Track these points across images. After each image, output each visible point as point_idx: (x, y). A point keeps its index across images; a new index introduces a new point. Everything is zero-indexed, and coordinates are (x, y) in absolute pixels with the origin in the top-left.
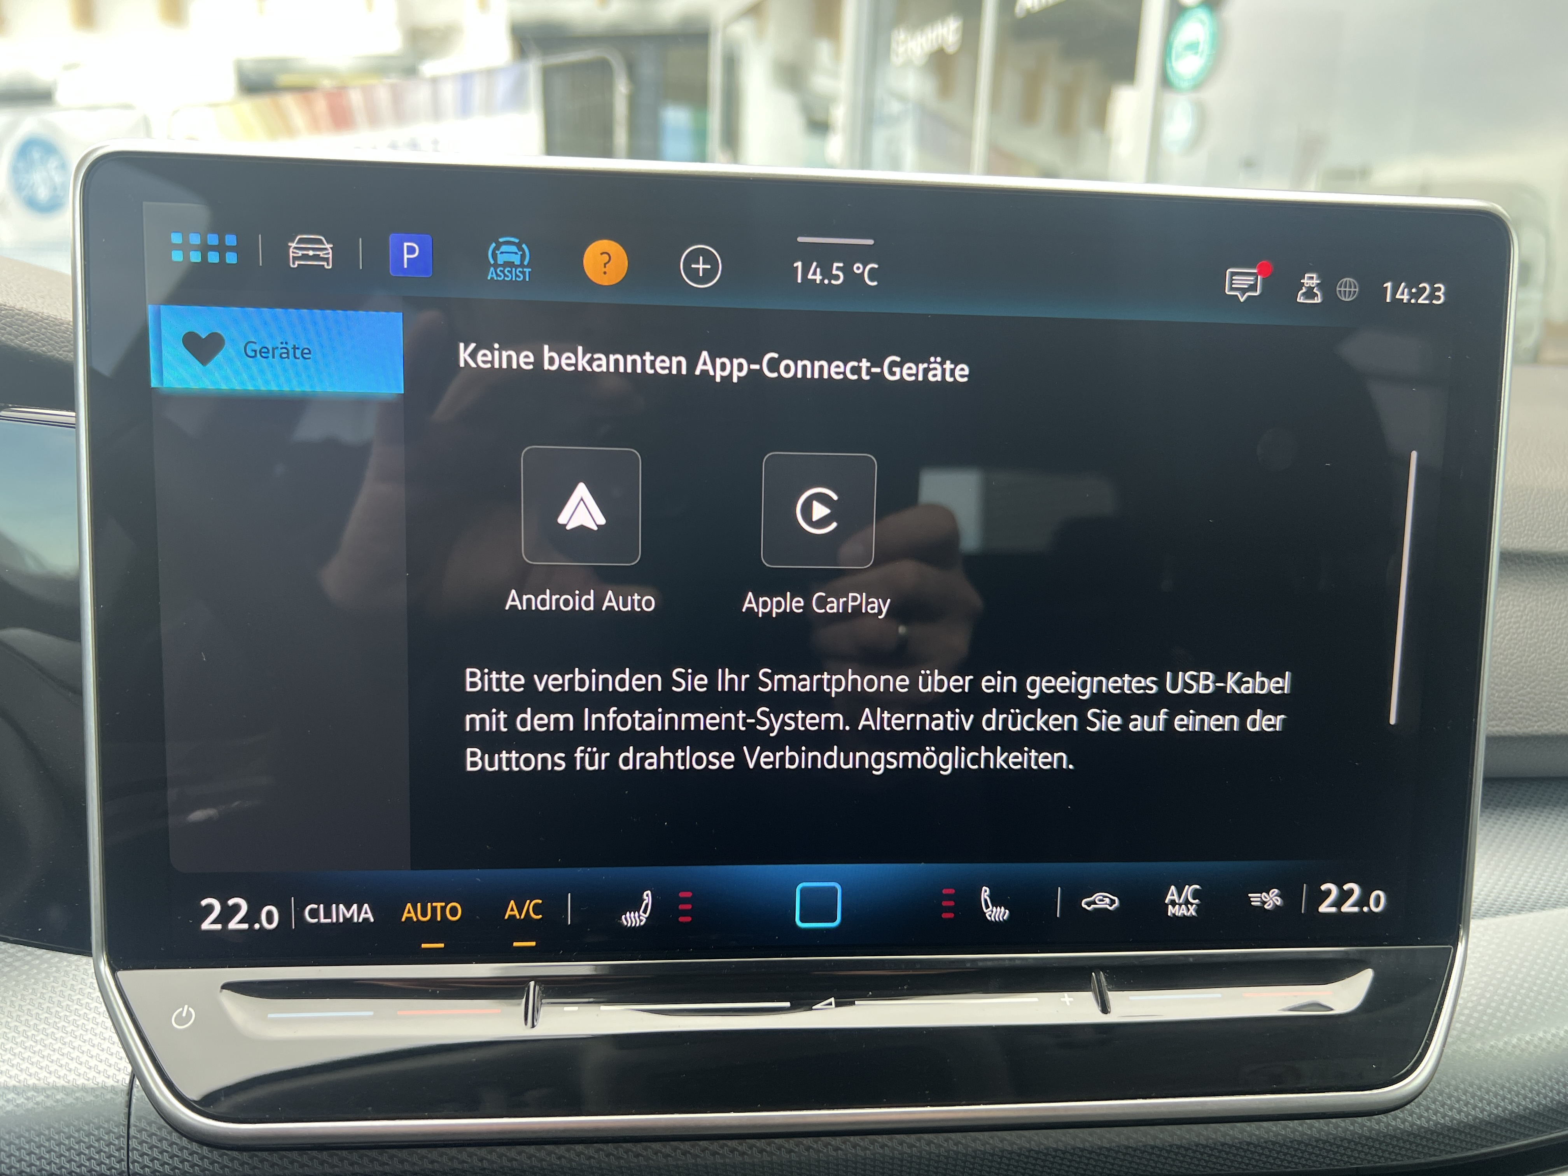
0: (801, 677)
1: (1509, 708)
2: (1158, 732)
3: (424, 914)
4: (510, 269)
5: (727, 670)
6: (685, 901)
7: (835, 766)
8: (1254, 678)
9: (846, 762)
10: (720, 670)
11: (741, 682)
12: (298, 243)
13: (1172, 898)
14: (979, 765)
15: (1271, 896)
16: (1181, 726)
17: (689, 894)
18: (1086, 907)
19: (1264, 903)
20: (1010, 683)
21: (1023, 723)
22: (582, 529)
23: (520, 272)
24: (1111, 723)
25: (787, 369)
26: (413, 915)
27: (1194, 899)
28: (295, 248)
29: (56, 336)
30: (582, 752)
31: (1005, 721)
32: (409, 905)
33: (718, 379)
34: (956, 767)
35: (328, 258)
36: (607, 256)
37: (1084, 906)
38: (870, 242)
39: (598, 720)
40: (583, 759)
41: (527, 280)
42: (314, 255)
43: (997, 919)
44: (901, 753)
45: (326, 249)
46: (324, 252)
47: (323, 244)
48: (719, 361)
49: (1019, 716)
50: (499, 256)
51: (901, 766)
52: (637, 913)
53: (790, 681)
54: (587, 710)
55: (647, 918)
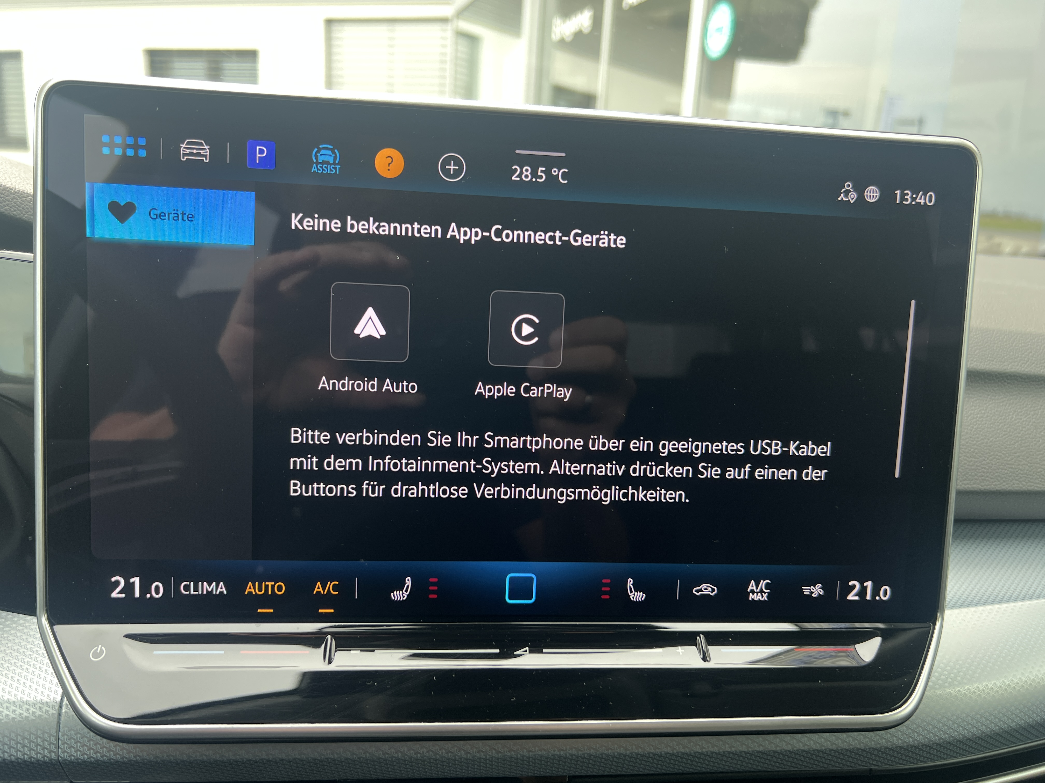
0: (512, 438)
1: (975, 473)
2: (744, 479)
3: (260, 590)
4: (326, 166)
5: (464, 433)
6: (433, 584)
7: (533, 497)
8: (808, 445)
9: (541, 495)
10: (459, 433)
11: (473, 441)
12: (186, 145)
13: (752, 588)
14: (628, 498)
15: (817, 589)
16: (760, 476)
17: (435, 580)
18: (695, 593)
19: (812, 593)
20: (649, 445)
21: (656, 472)
22: (370, 338)
23: (333, 167)
24: (714, 472)
25: (507, 236)
26: (252, 590)
27: (766, 589)
28: (184, 148)
29: (23, 204)
30: (367, 484)
31: (645, 470)
32: (250, 583)
33: (462, 242)
34: (613, 499)
35: (207, 155)
36: (390, 158)
37: (694, 592)
38: (563, 155)
39: (378, 464)
40: (367, 489)
41: (338, 173)
42: (197, 153)
43: (638, 600)
44: (577, 490)
45: (205, 149)
46: (204, 151)
47: (204, 146)
48: (462, 230)
49: (654, 467)
50: (319, 157)
51: (577, 498)
52: (401, 591)
53: (505, 441)
54: (371, 457)
55: (407, 595)
